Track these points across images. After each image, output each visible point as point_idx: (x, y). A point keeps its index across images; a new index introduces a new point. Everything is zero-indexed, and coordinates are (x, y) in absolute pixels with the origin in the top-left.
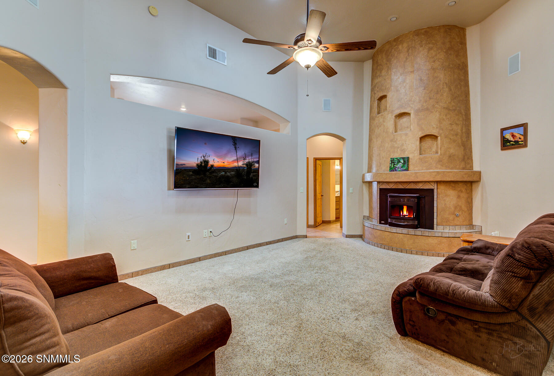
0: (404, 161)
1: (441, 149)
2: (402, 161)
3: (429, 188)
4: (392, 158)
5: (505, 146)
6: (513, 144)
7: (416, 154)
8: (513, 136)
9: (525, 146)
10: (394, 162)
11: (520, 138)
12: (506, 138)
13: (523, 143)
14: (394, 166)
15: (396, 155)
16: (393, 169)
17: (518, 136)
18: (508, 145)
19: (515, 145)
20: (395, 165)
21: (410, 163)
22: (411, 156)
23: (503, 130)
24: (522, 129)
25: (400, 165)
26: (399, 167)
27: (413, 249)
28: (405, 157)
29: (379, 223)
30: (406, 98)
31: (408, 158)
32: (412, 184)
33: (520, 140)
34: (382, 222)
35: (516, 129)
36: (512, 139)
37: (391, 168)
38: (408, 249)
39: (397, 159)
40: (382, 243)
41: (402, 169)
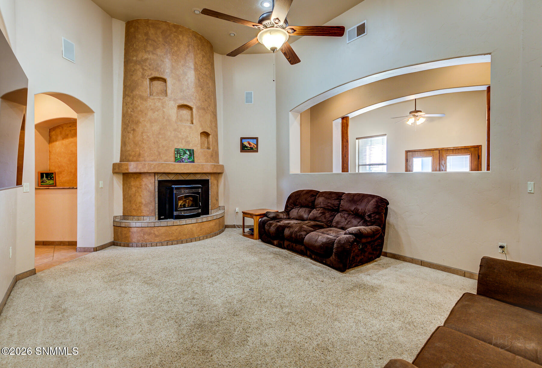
0: (190, 153)
1: (212, 145)
2: (188, 153)
3: (205, 179)
4: (177, 149)
5: (244, 150)
6: (249, 149)
7: (199, 148)
8: (249, 144)
9: (257, 151)
10: (179, 153)
11: (254, 146)
12: (244, 144)
13: (255, 149)
14: (180, 157)
15: (182, 146)
16: (179, 160)
17: (253, 144)
18: (246, 150)
19: (250, 150)
20: (180, 155)
21: (195, 155)
22: (195, 149)
23: (242, 139)
24: (255, 140)
25: (186, 156)
26: (185, 158)
27: (200, 236)
28: (191, 150)
29: (157, 219)
30: (189, 92)
31: (193, 150)
32: (192, 175)
33: (254, 147)
34: (161, 217)
35: (252, 140)
36: (248, 146)
37: (177, 158)
38: (196, 237)
39: (182, 150)
40: (168, 239)
41: (189, 160)
